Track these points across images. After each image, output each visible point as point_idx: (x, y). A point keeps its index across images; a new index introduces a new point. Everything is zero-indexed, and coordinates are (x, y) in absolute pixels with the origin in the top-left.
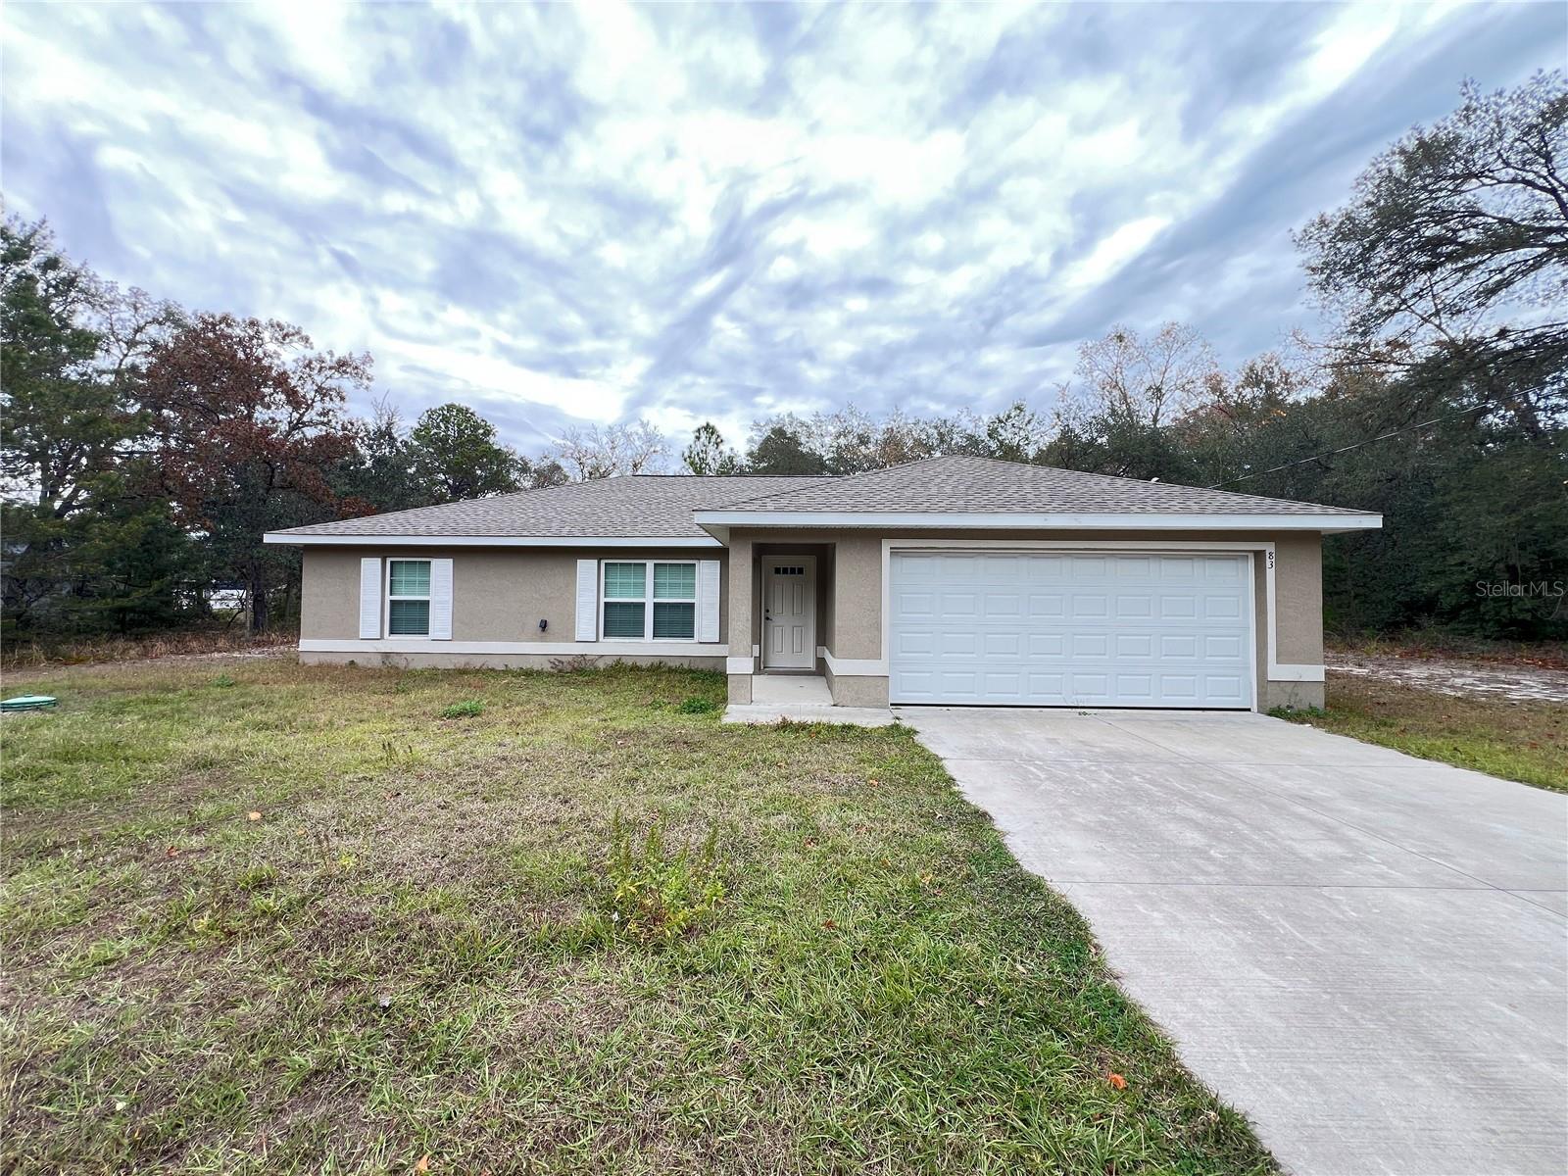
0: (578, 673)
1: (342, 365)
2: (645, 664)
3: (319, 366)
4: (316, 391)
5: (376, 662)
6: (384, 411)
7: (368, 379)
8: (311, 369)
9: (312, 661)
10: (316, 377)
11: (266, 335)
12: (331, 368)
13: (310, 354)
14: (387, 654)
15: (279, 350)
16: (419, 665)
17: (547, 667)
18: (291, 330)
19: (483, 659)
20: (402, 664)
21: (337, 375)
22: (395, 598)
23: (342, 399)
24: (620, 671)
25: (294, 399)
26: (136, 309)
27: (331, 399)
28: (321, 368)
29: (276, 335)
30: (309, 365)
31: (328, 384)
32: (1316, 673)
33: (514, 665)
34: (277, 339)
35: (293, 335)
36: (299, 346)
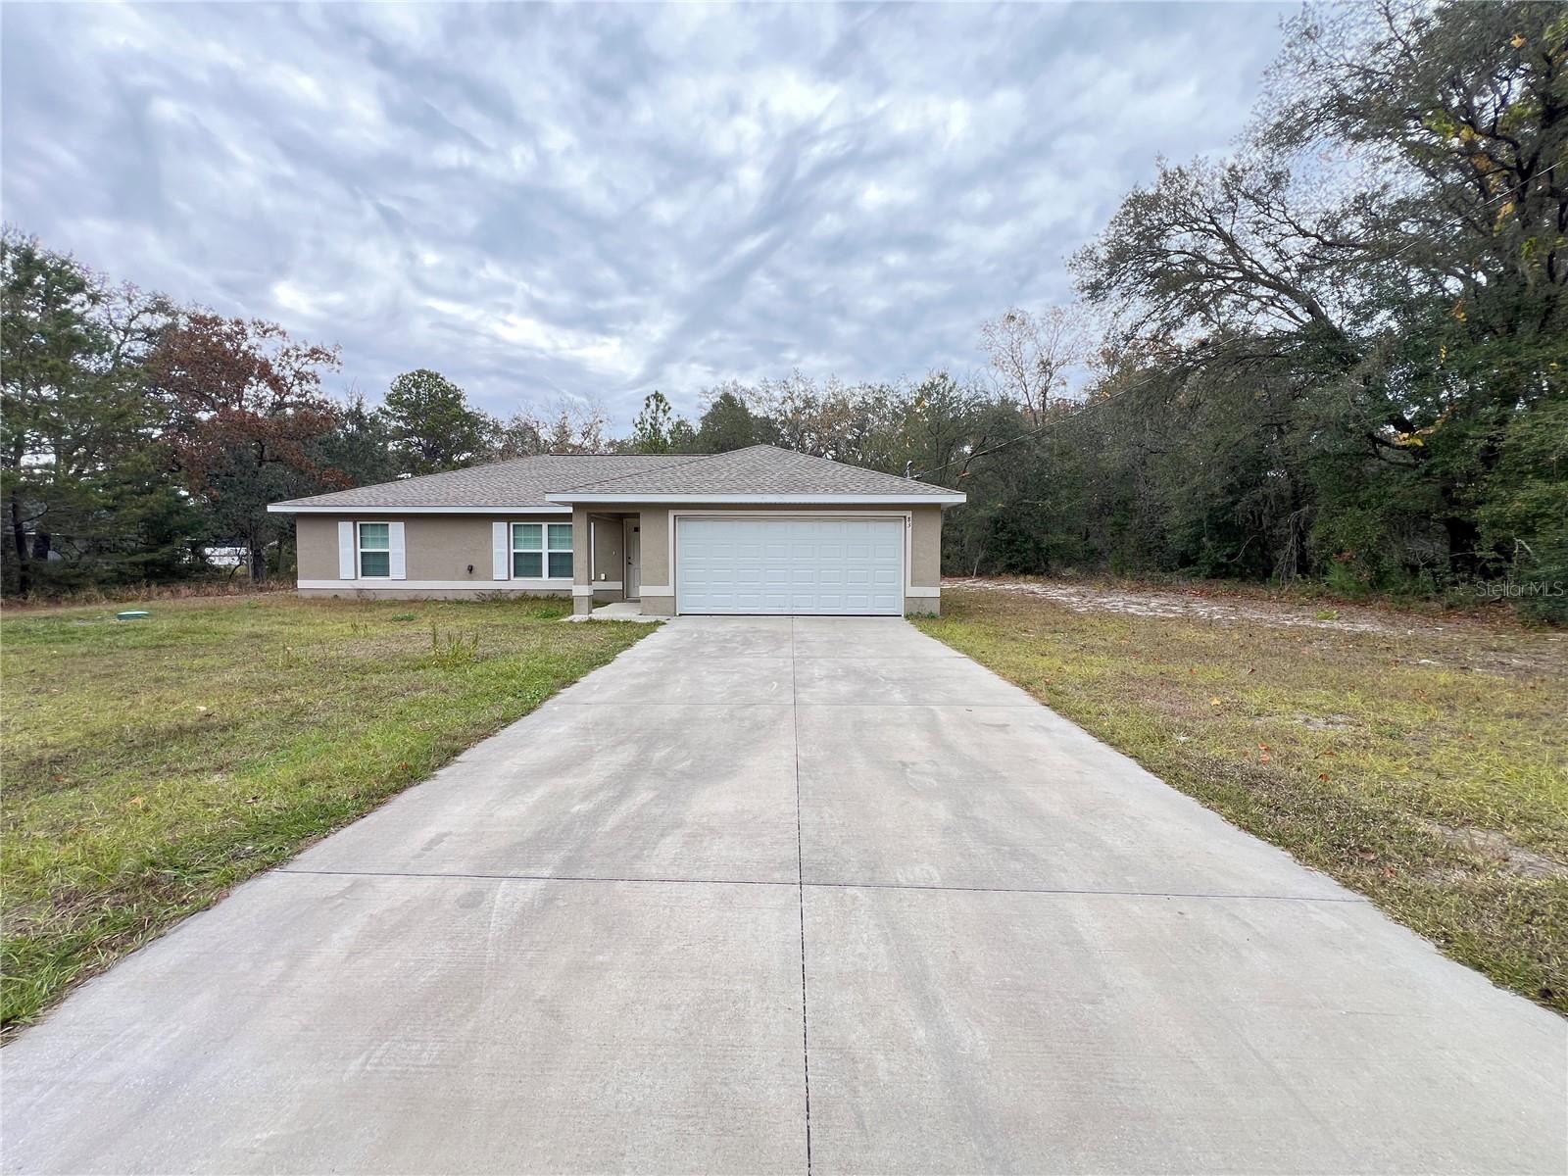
0: (497, 600)
1: (314, 353)
2: (542, 595)
3: (295, 354)
4: (294, 376)
5: (354, 596)
6: (353, 394)
7: (339, 363)
8: (290, 357)
9: (307, 595)
10: (293, 364)
11: (250, 332)
12: (306, 356)
13: (287, 345)
14: (360, 590)
15: (260, 343)
16: (384, 597)
17: (474, 598)
18: (270, 326)
19: (429, 593)
20: (371, 597)
21: (313, 361)
22: (364, 550)
23: (317, 382)
24: (525, 599)
25: (276, 383)
26: (130, 301)
27: (308, 382)
28: (297, 356)
29: (258, 331)
30: (287, 353)
31: (304, 369)
32: (935, 592)
33: (450, 597)
34: (259, 334)
35: (272, 330)
36: (278, 339)
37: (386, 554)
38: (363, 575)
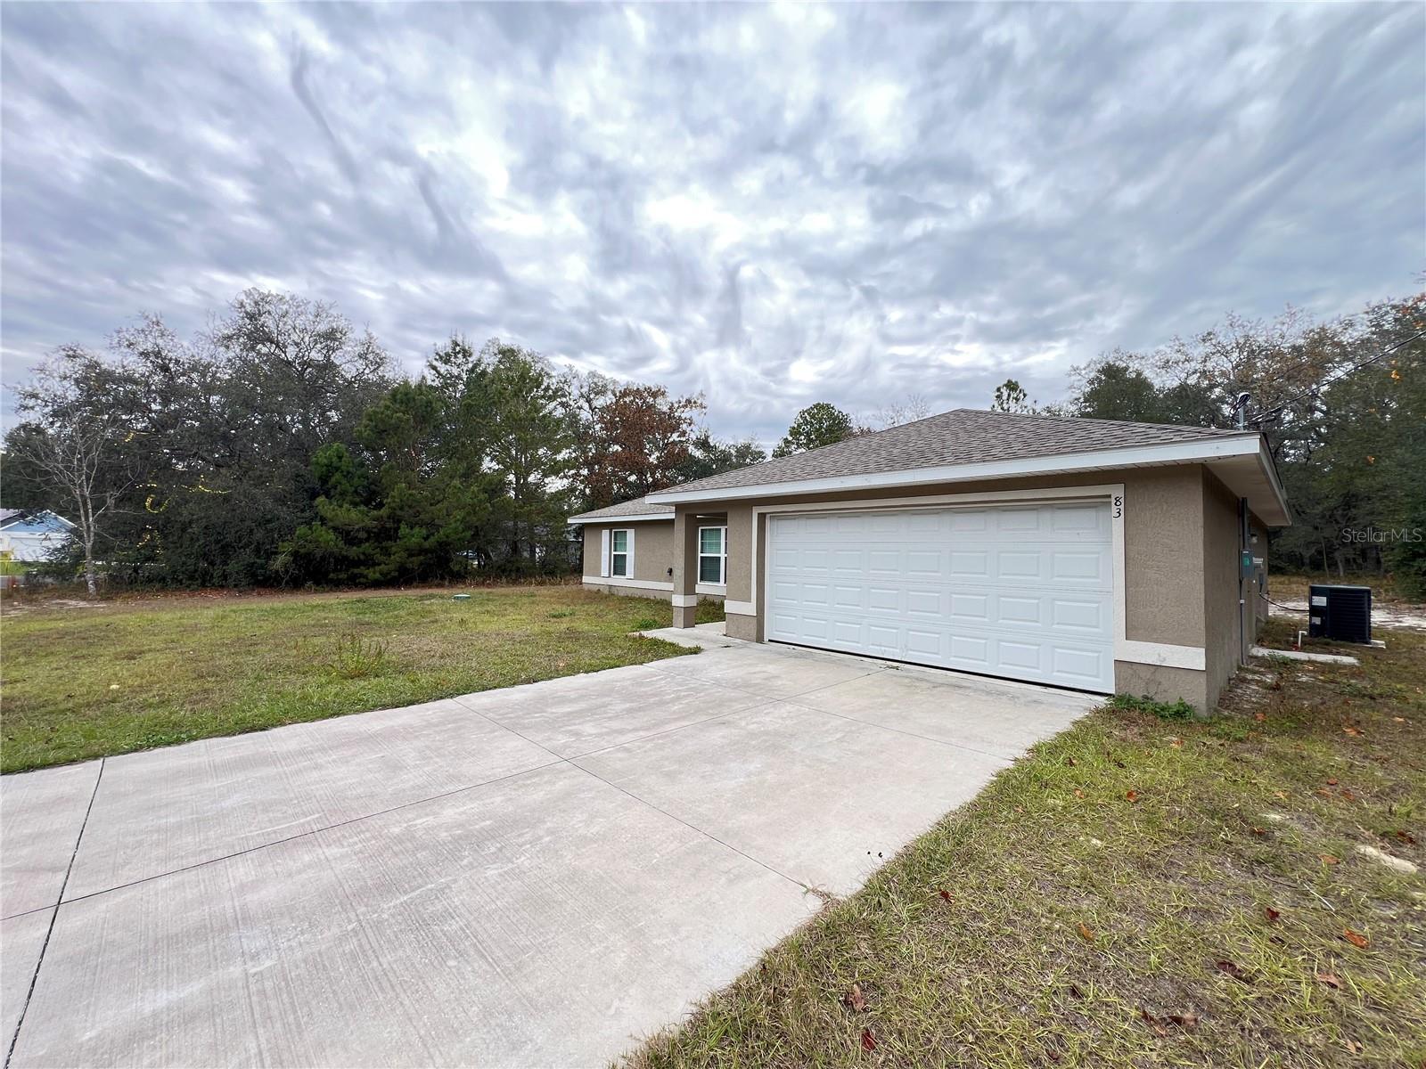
5: (609, 591)
9: (587, 589)
14: (611, 586)
16: (623, 593)
19: (646, 592)
20: (617, 593)
22: (616, 553)
33: (658, 596)
37: (625, 555)
38: (615, 574)
